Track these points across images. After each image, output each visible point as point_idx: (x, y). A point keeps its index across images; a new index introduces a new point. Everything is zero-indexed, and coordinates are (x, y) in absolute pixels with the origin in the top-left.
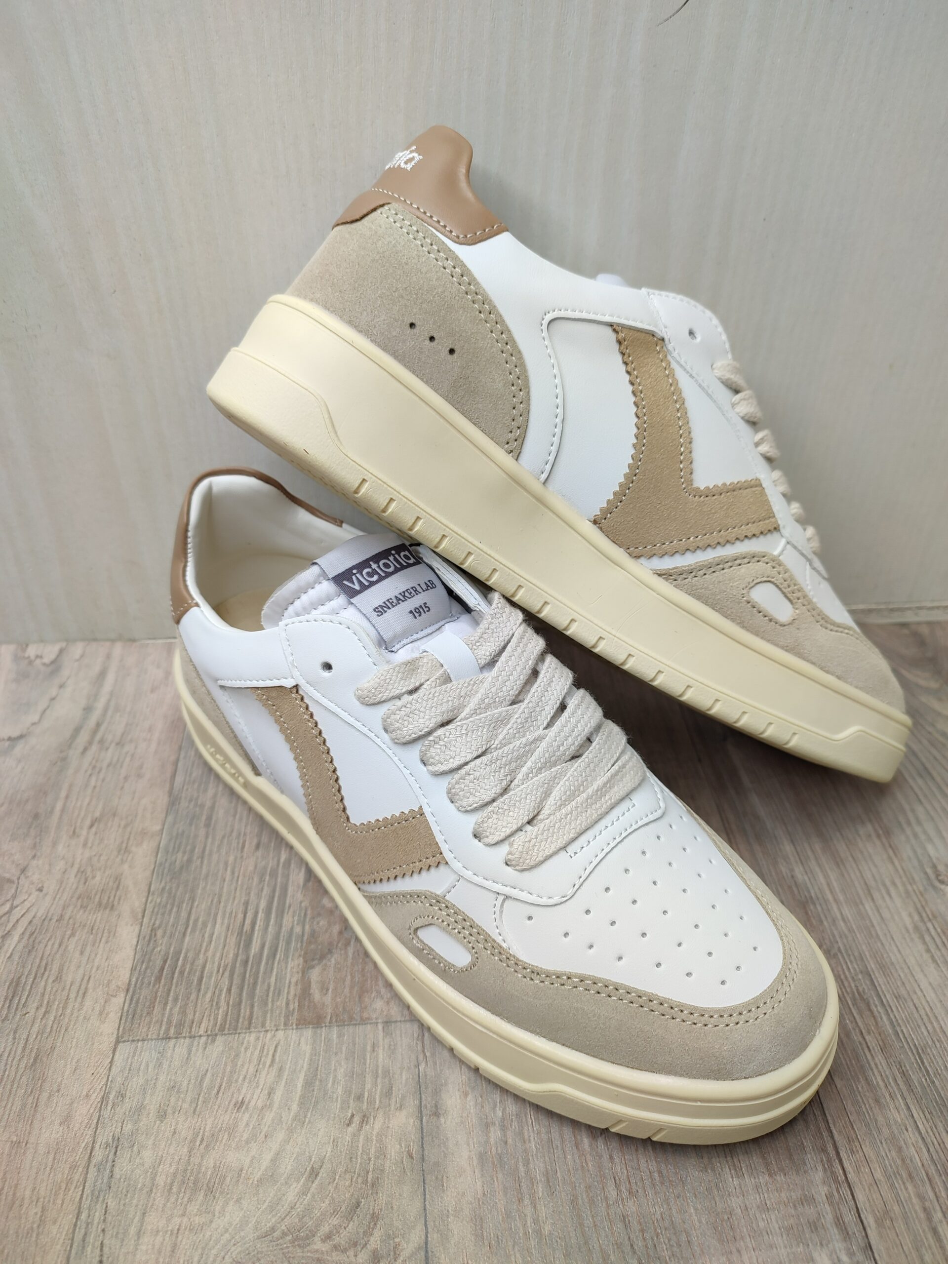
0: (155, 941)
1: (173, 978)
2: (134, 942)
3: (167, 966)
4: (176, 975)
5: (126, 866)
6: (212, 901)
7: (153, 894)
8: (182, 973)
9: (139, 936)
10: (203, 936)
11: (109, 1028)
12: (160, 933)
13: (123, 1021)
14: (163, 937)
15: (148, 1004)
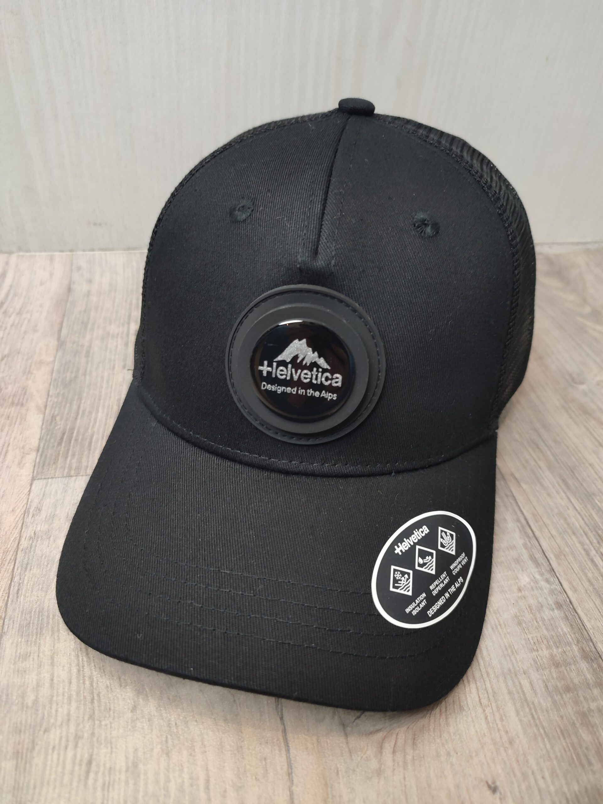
0: (56, 423)
1: (70, 443)
2: (40, 423)
3: (65, 437)
4: (73, 441)
5: (30, 382)
6: (95, 400)
7: (51, 396)
8: (76, 440)
9: (43, 420)
10: (90, 420)
11: (26, 472)
12: (58, 418)
13: (36, 468)
14: (61, 420)
15: (53, 457)
